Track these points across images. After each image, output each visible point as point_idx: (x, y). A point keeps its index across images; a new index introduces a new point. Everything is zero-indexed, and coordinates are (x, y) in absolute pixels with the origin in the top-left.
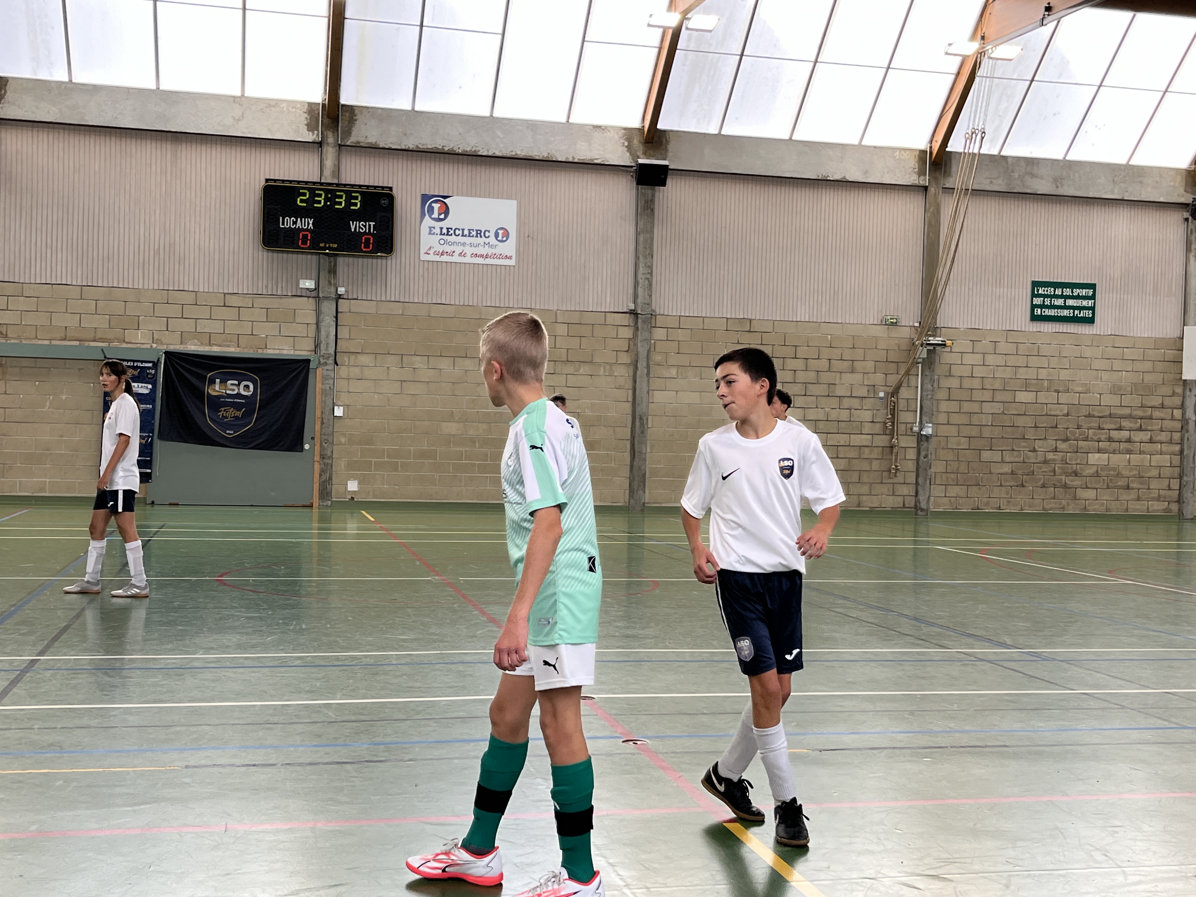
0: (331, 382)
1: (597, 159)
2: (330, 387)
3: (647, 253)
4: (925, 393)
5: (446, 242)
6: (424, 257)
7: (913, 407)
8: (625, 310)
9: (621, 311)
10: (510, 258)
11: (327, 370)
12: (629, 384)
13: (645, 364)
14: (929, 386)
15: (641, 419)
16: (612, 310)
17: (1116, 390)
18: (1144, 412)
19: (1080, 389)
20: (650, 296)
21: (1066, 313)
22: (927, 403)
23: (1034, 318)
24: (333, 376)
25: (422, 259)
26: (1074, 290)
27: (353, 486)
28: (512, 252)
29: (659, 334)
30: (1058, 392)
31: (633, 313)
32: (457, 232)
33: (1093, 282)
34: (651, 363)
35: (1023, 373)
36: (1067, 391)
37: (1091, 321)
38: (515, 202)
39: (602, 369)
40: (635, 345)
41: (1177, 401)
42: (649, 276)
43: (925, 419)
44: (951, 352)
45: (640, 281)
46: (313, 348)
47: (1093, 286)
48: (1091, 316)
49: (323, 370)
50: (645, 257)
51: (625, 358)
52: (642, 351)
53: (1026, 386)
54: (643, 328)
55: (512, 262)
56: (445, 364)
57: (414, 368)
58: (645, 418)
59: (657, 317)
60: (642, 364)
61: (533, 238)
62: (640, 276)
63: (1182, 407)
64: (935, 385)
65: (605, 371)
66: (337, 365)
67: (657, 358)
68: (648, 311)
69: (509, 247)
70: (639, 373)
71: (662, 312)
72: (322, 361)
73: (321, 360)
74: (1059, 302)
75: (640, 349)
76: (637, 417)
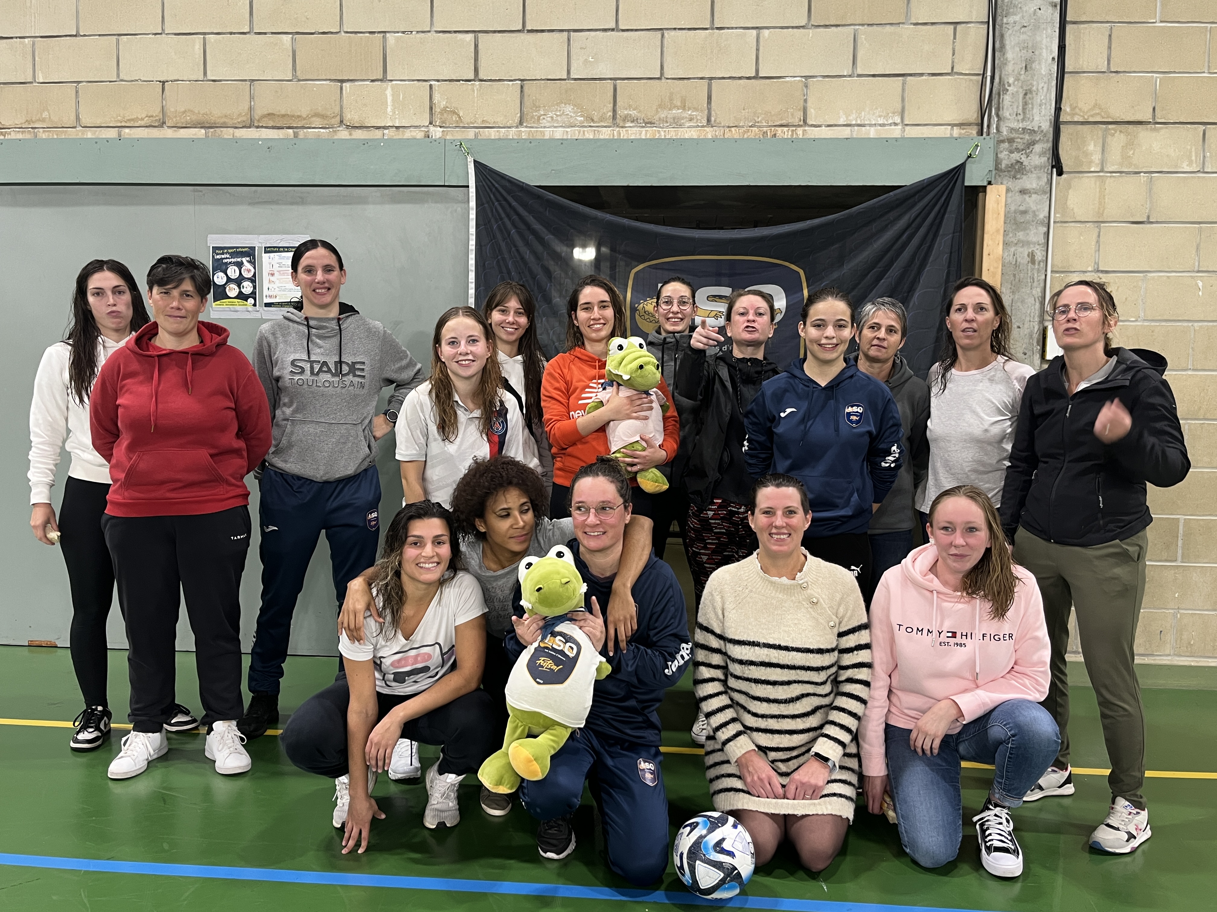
0: (1036, 234)
2: (1032, 256)
11: (1023, 192)
24: (1042, 215)
46: (972, 114)
49: (1008, 190)
66: (1060, 173)
72: (1006, 158)
73: (1003, 155)
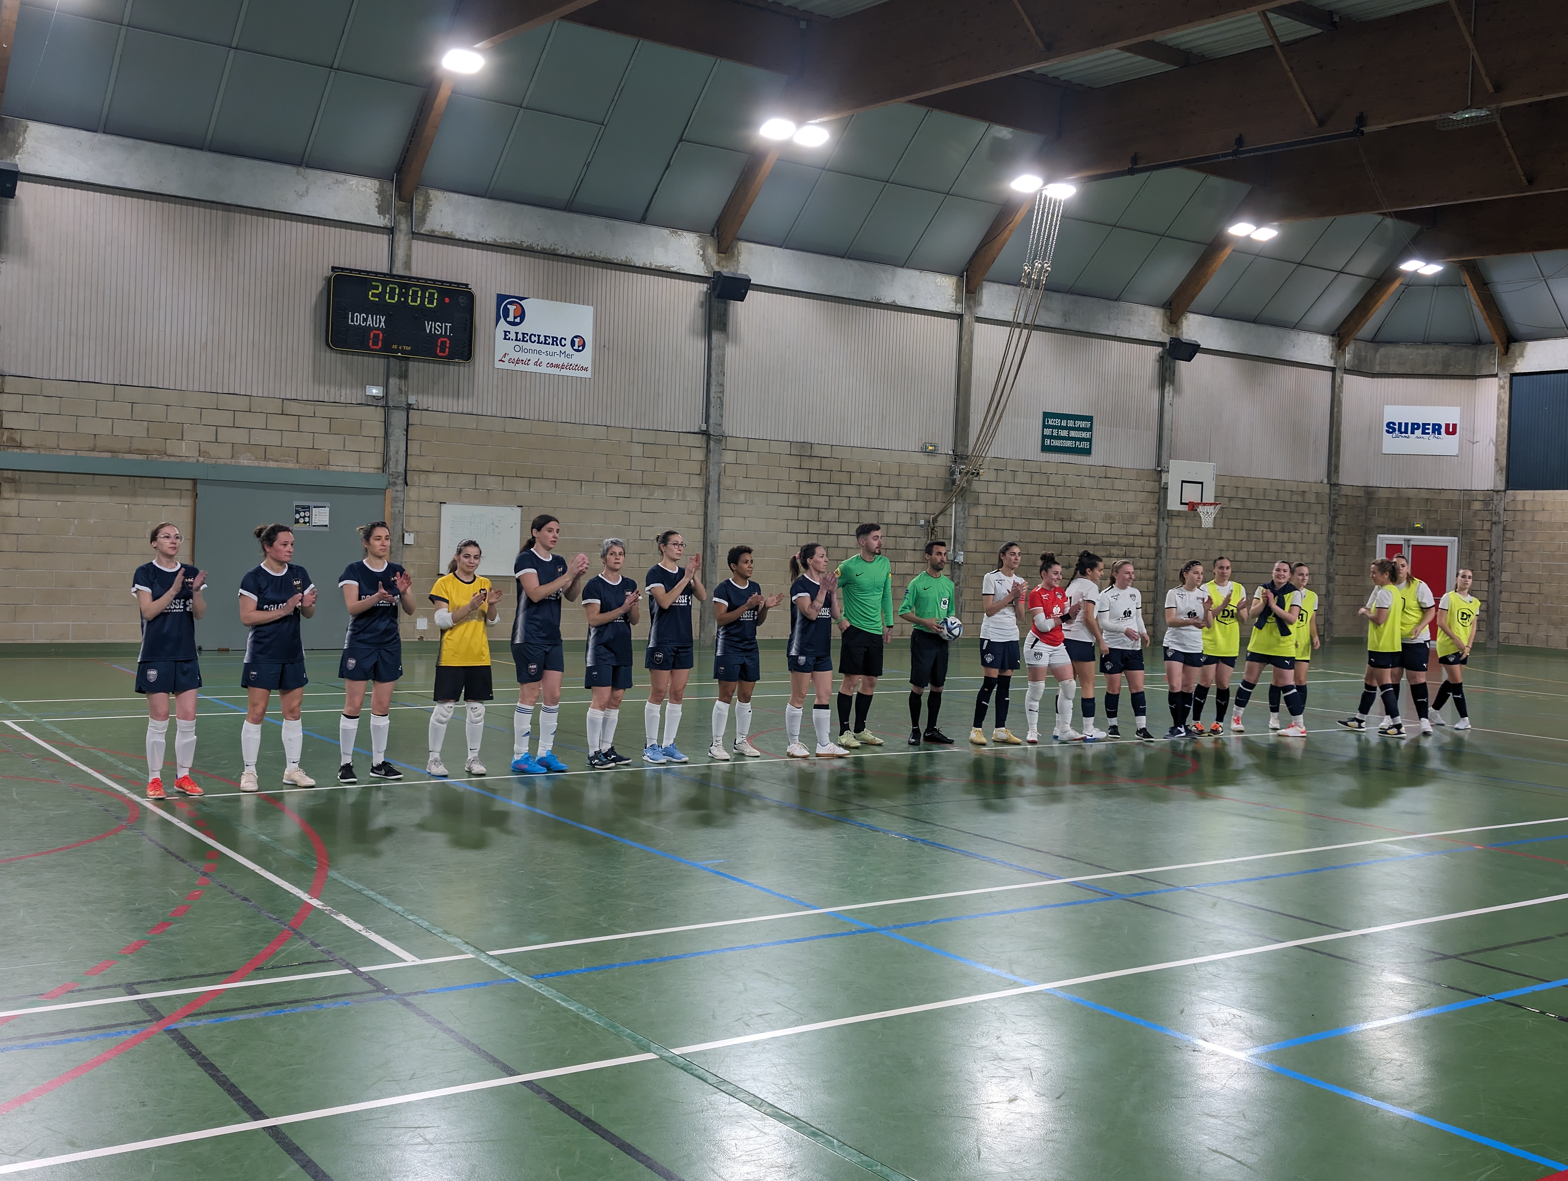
0: (401, 504)
1: (670, 266)
2: (399, 511)
4: (958, 522)
5: (521, 349)
8: (697, 430)
9: (692, 430)
10: (586, 369)
11: (397, 492)
12: (701, 511)
13: (716, 489)
14: (961, 514)
16: (684, 430)
17: (1107, 520)
19: (1079, 518)
20: (721, 415)
21: (1069, 444)
22: (960, 531)
23: (1045, 449)
24: (402, 499)
25: (497, 367)
26: (1076, 422)
27: (422, 624)
28: (588, 364)
29: (729, 457)
30: (1063, 520)
31: (705, 433)
32: (533, 338)
33: (1090, 414)
34: (722, 487)
35: (1036, 503)
37: (1087, 452)
38: (591, 308)
39: (676, 493)
40: (707, 468)
41: (1152, 529)
44: (980, 481)
46: (380, 466)
47: (1090, 418)
48: (1088, 447)
49: (392, 491)
50: (717, 375)
51: (698, 482)
52: (714, 474)
53: (1039, 514)
54: (714, 451)
55: (587, 374)
59: (728, 438)
60: (713, 489)
61: (608, 349)
62: (712, 395)
64: (967, 512)
65: (678, 496)
66: (407, 486)
67: (727, 482)
68: (718, 432)
69: (585, 358)
70: (710, 498)
71: (731, 434)
72: (391, 480)
74: (1065, 433)
75: (712, 472)
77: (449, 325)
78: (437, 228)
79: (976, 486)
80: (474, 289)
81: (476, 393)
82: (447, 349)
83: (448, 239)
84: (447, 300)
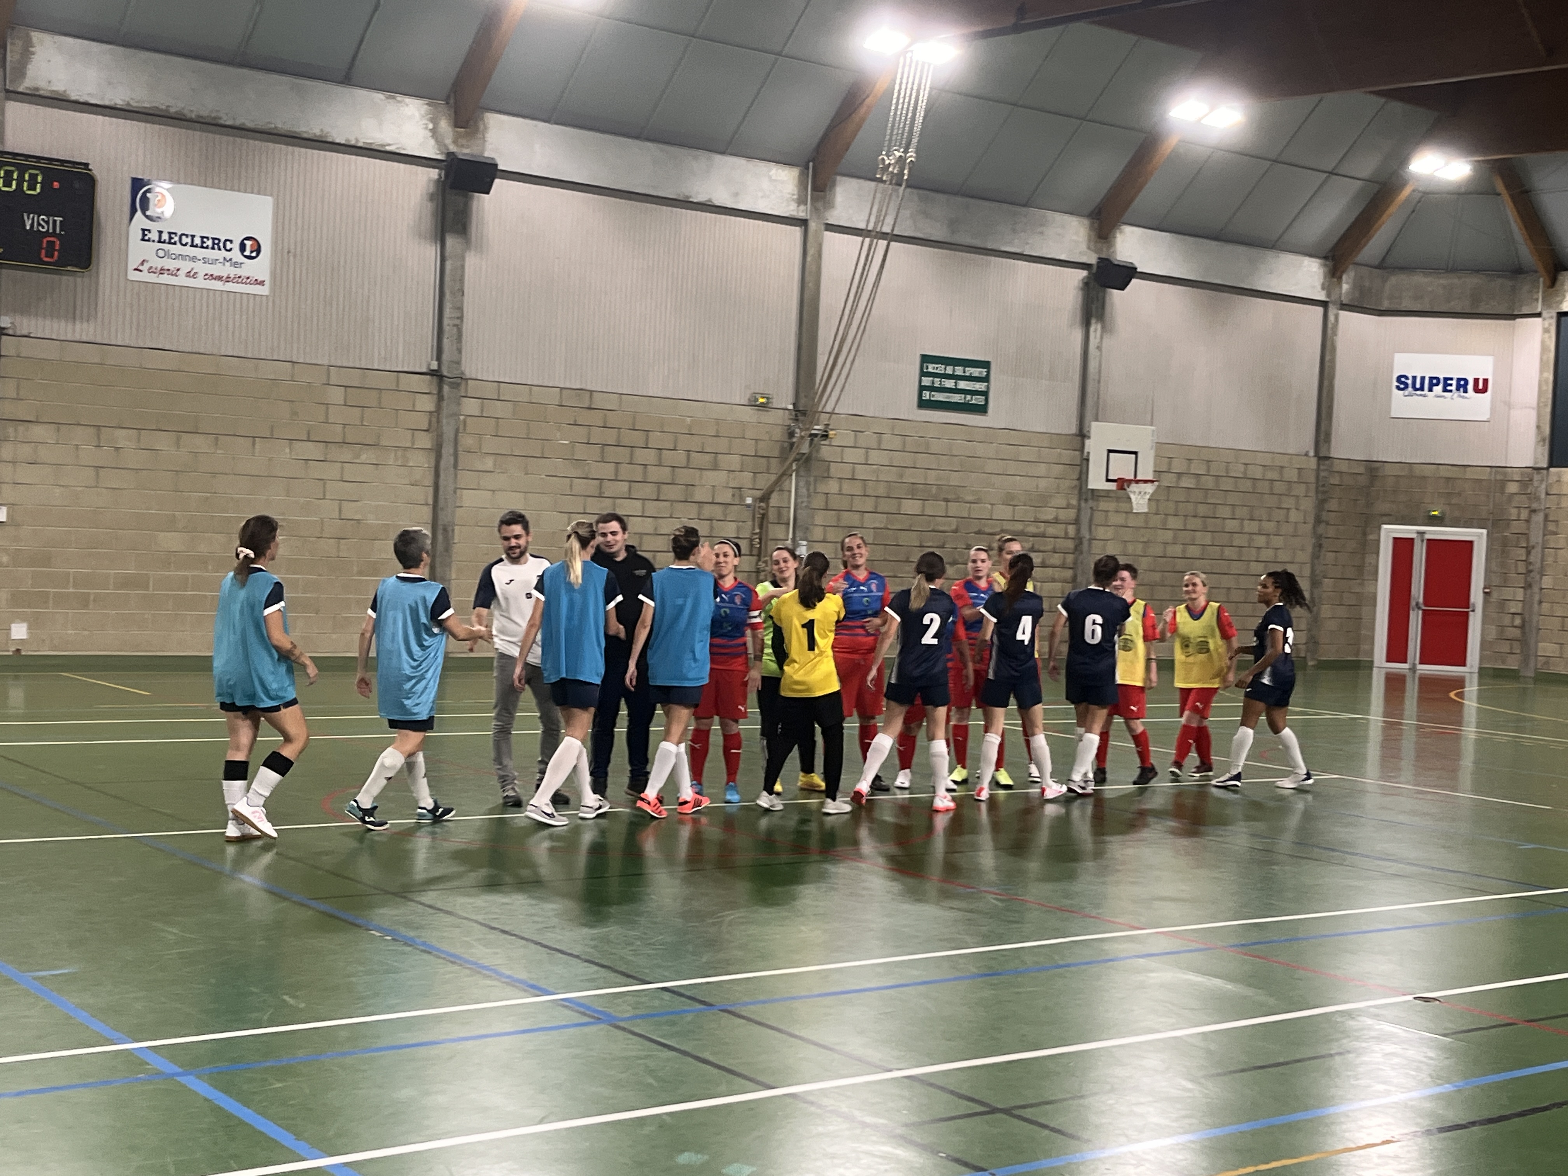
1: (389, 145)
3: (457, 288)
4: (799, 500)
5: (167, 254)
6: (133, 276)
7: (785, 520)
8: (424, 370)
9: (418, 370)
10: (262, 283)
12: (429, 480)
13: (452, 451)
14: (803, 491)
15: (445, 530)
16: (406, 369)
17: (1009, 500)
18: (1037, 527)
19: (970, 498)
20: (460, 351)
21: (957, 398)
22: (802, 514)
23: (923, 404)
25: (130, 277)
26: (967, 369)
27: (19, 631)
28: (265, 276)
29: (470, 407)
30: (947, 500)
31: (436, 374)
32: (185, 240)
33: (987, 360)
34: (460, 449)
35: (910, 477)
36: (957, 500)
37: (982, 409)
38: (269, 200)
39: (393, 455)
40: (438, 422)
41: (1071, 514)
42: (457, 322)
43: (799, 534)
44: (830, 445)
45: (446, 328)
47: (986, 365)
48: (983, 403)
50: (453, 293)
51: (425, 441)
52: (448, 431)
53: (914, 491)
54: (449, 398)
55: (264, 290)
56: (163, 442)
57: (117, 449)
58: (450, 529)
59: (470, 382)
60: (447, 450)
61: (295, 256)
62: (446, 321)
63: (1077, 522)
64: (812, 488)
65: (396, 459)
67: (467, 441)
68: (456, 373)
69: (260, 268)
70: (443, 464)
71: (474, 376)
74: (949, 384)
75: (445, 429)
76: (440, 528)
77: (58, 219)
78: (42, 84)
79: (826, 451)
80: (96, 170)
81: (100, 314)
82: (56, 253)
83: (59, 101)
84: (56, 185)
